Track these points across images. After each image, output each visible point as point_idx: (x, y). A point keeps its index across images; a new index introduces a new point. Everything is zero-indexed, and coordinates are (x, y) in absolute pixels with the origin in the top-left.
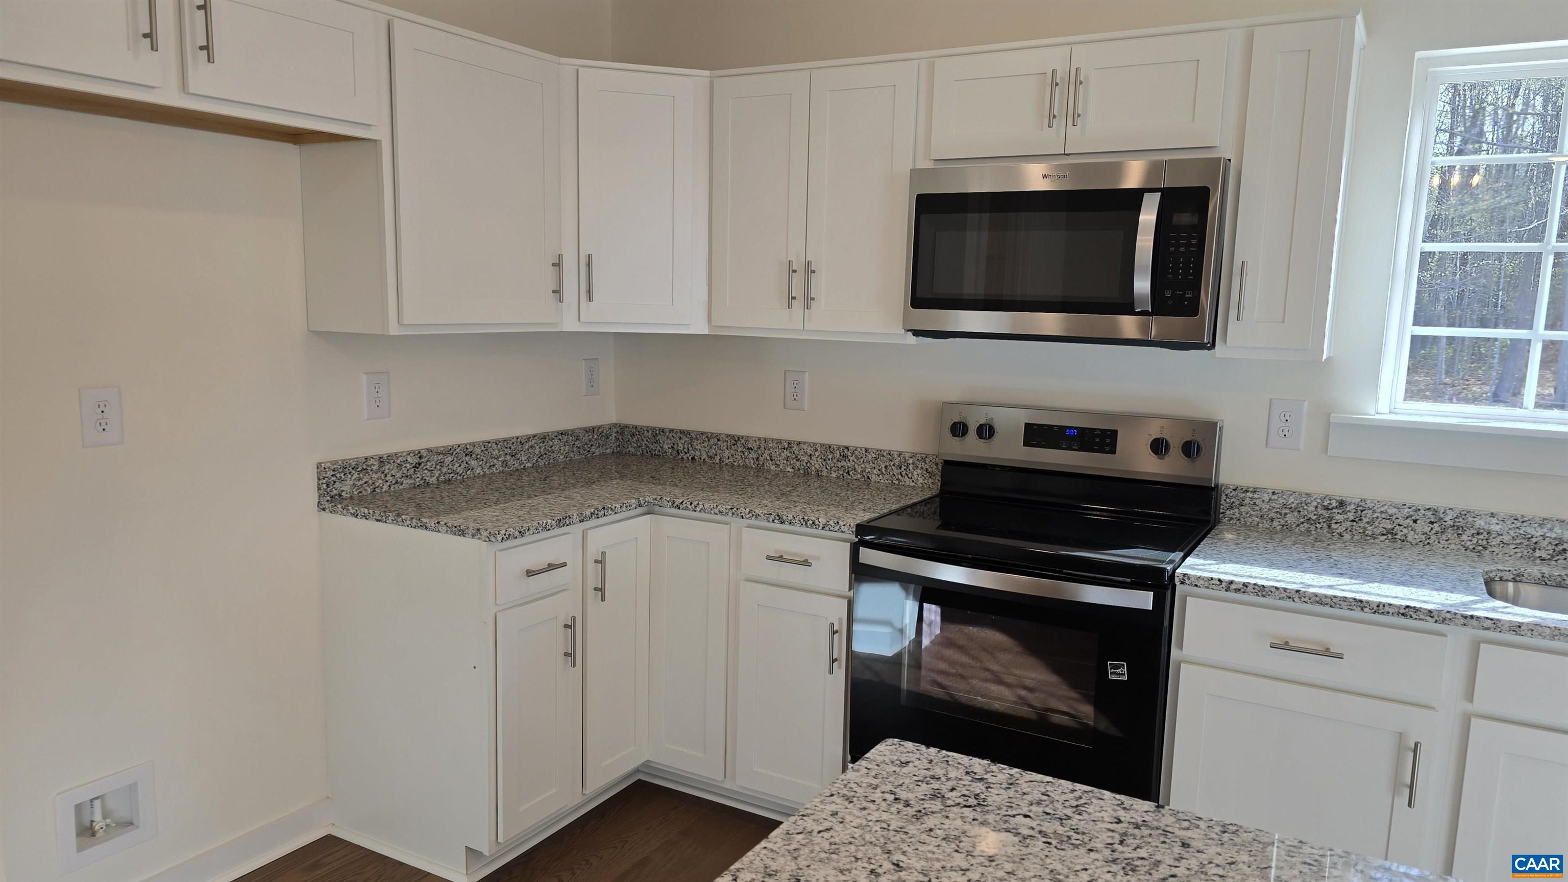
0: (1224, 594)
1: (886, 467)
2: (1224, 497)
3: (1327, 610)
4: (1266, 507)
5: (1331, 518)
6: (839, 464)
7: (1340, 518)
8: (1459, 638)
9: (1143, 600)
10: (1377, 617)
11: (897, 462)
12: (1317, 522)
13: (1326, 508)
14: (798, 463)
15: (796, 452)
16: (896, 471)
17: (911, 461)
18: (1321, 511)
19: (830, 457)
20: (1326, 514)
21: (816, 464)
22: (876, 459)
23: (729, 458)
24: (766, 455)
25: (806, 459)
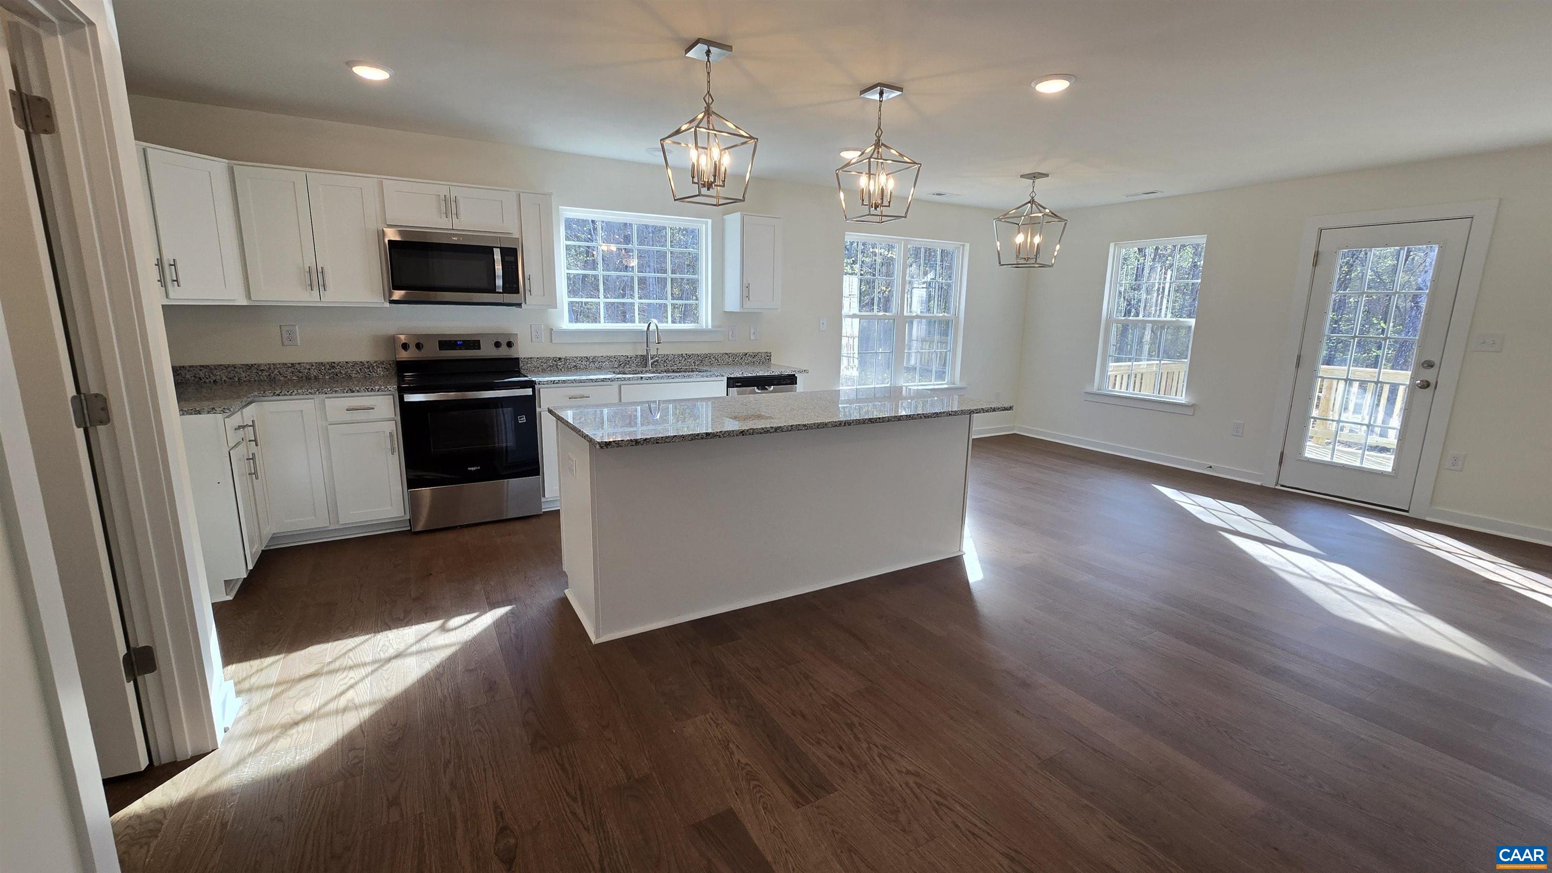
0: (553, 385)
1: (360, 369)
2: (520, 362)
3: (583, 384)
4: (535, 363)
5: (557, 364)
6: (330, 372)
7: (560, 364)
8: (615, 385)
9: (529, 392)
10: (596, 383)
11: (366, 366)
12: (553, 366)
13: (555, 361)
14: (301, 374)
15: (299, 369)
16: (366, 371)
17: (375, 365)
18: (554, 362)
19: (323, 368)
20: (555, 363)
21: (314, 372)
22: (353, 366)
23: (246, 377)
24: (276, 372)
25: (306, 371)
